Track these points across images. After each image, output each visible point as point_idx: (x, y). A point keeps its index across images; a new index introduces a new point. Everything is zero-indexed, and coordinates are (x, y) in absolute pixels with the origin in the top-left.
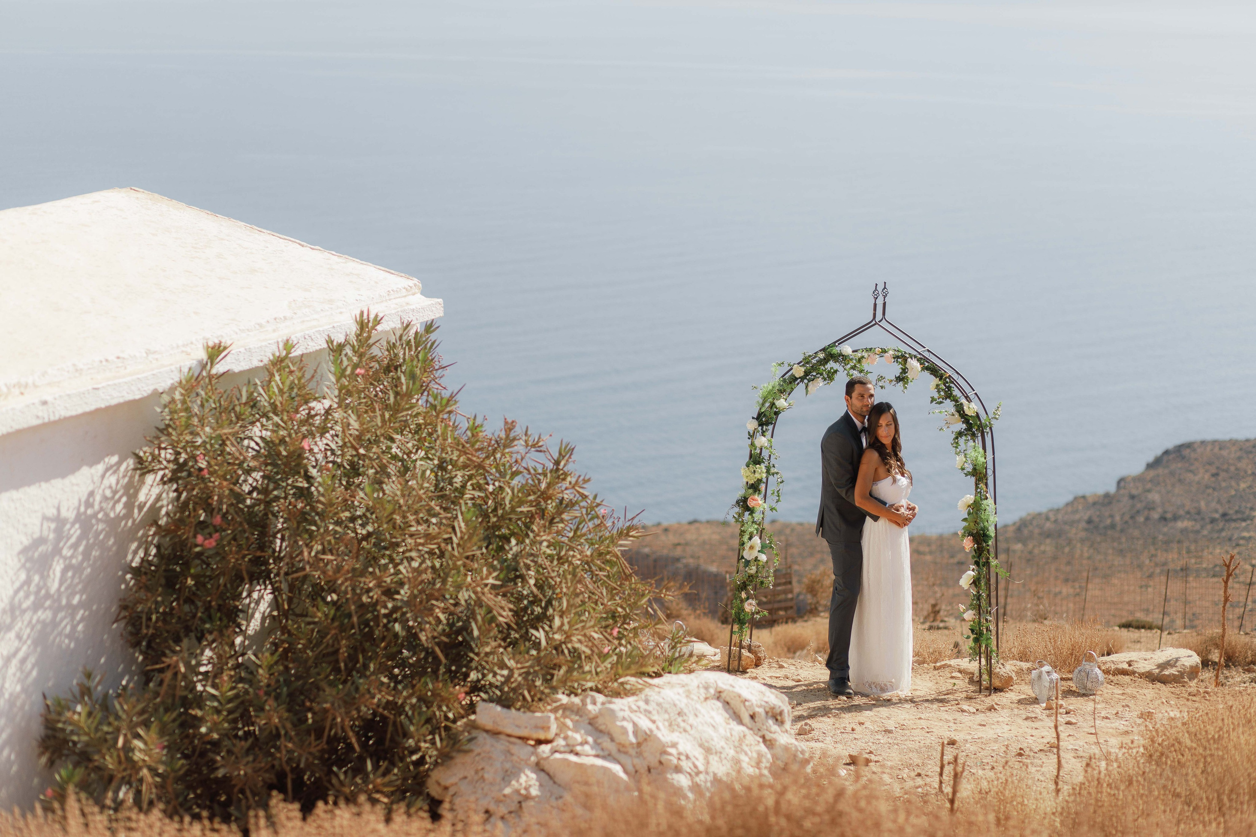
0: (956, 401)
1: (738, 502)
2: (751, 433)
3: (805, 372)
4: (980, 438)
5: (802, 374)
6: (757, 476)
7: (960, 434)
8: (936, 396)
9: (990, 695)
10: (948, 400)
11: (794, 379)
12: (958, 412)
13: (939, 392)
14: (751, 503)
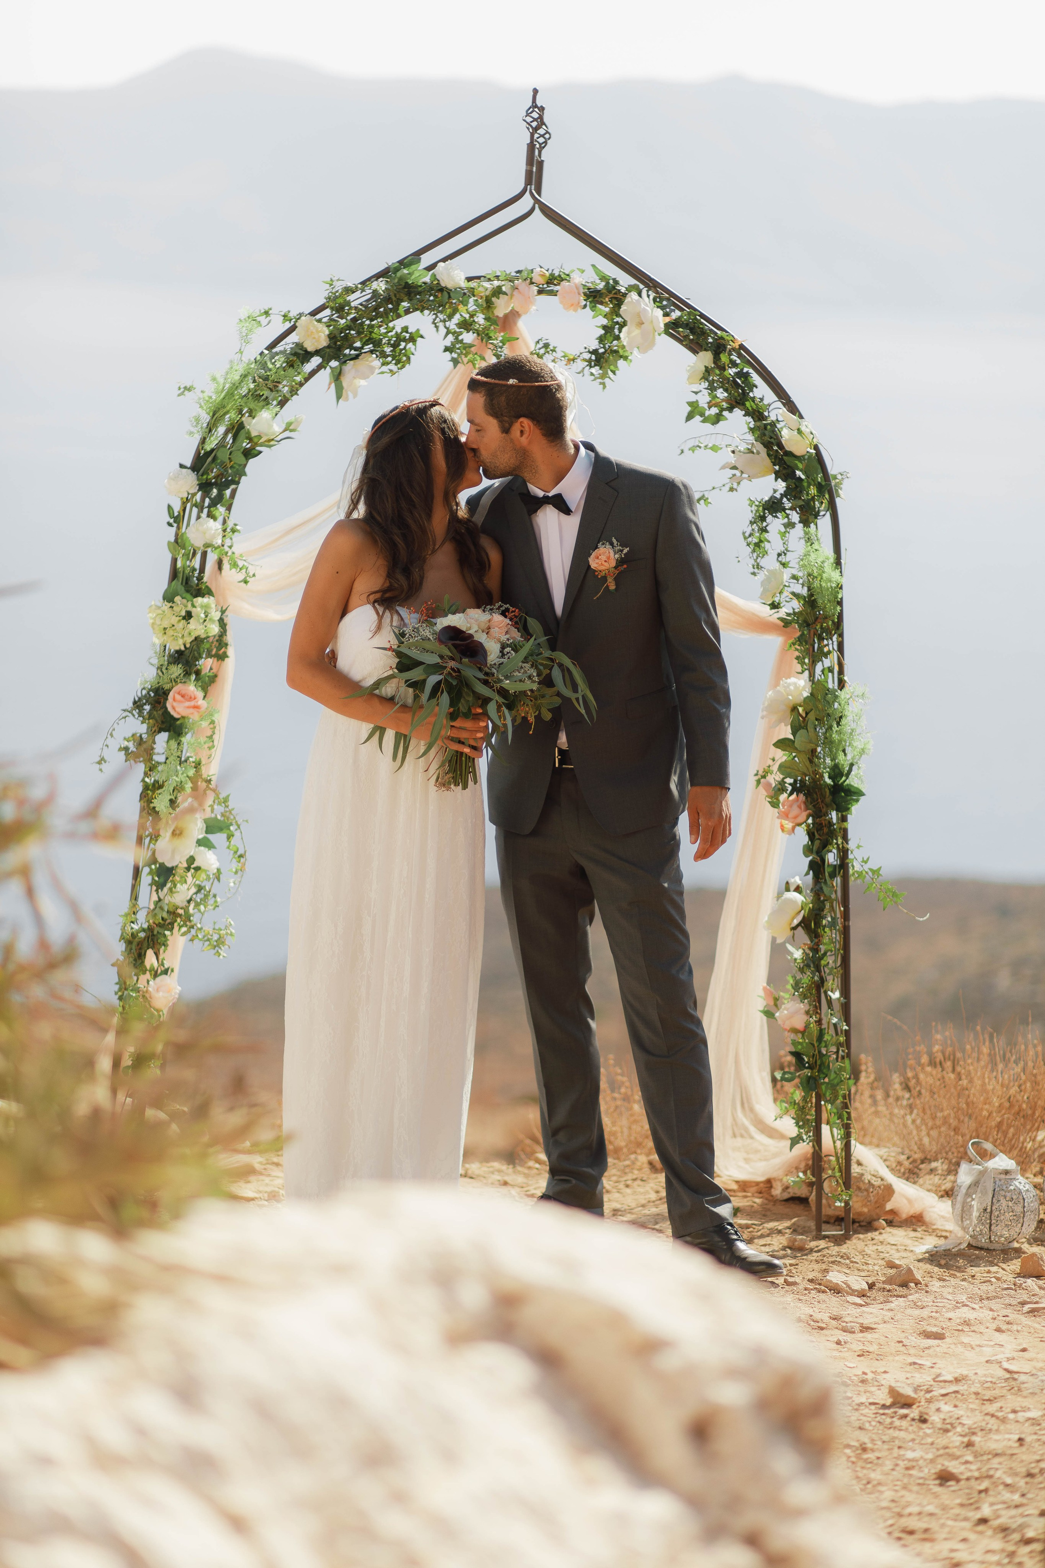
0: (757, 414)
1: (138, 704)
2: (177, 508)
3: (332, 337)
4: (824, 522)
5: (323, 342)
6: (196, 628)
7: (773, 506)
8: (704, 399)
9: (846, 1238)
10: (738, 413)
11: (301, 355)
12: (767, 445)
13: (712, 388)
14: (175, 706)
